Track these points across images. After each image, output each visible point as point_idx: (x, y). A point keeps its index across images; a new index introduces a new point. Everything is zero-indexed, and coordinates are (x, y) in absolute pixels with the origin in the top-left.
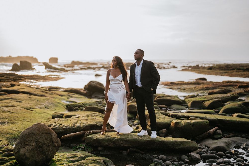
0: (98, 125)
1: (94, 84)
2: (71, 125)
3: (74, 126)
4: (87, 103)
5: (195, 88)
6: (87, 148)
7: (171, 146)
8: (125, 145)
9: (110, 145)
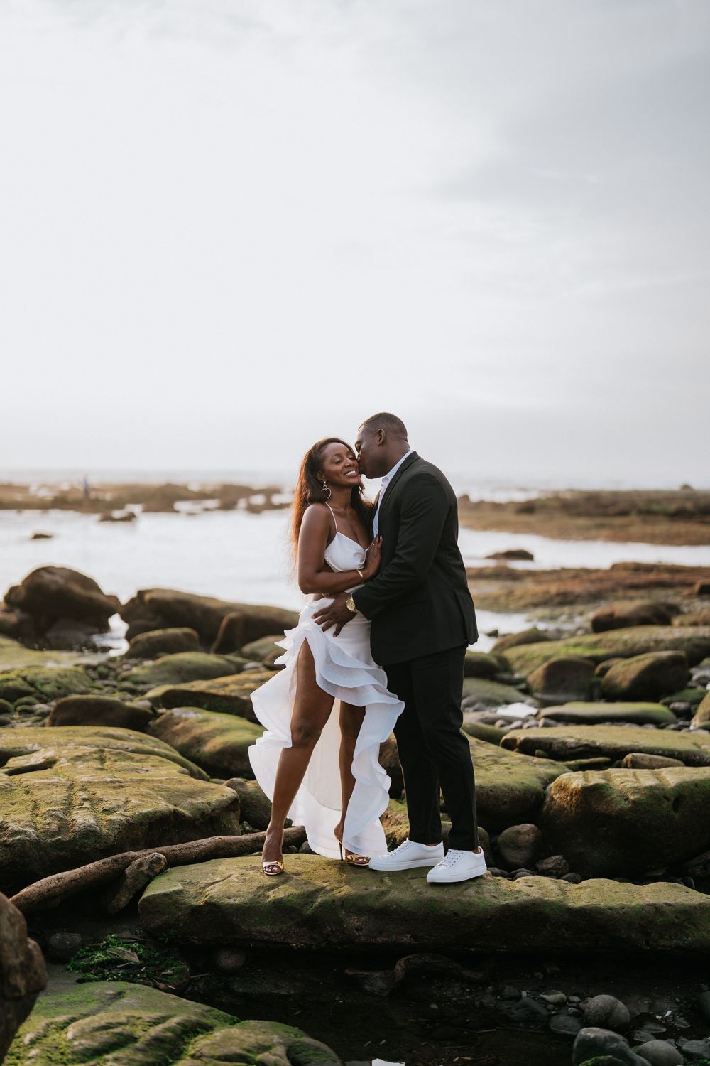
0: (184, 816)
2: (40, 823)
3: (60, 830)
4: (46, 679)
6: (157, 962)
7: (633, 935)
8: (378, 939)
9: (290, 940)
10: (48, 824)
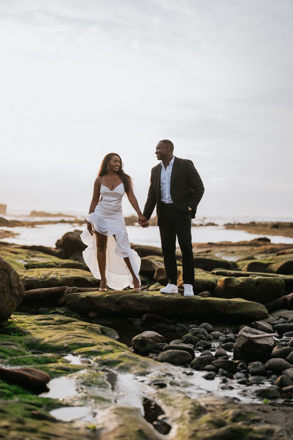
0: (88, 280)
1: (74, 237)
2: (39, 277)
3: (45, 278)
5: (251, 250)
6: (70, 314)
7: (220, 309)
8: (139, 308)
9: (111, 309)
10: (41, 277)
